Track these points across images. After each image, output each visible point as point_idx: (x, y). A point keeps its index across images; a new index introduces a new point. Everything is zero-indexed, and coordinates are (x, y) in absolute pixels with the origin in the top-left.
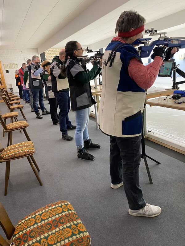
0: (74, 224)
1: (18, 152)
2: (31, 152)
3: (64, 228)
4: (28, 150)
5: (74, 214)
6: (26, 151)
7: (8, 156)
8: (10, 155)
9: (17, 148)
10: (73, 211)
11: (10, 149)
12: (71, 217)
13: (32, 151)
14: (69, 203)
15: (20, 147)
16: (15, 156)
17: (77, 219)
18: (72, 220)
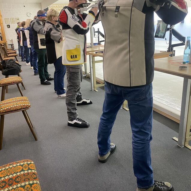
0: (29, 184)
1: (13, 106)
2: (28, 107)
3: (17, 187)
4: (23, 104)
5: (34, 173)
6: (21, 105)
7: (4, 110)
8: (5, 108)
9: (12, 102)
10: (33, 171)
11: (5, 104)
12: (28, 177)
13: (28, 105)
14: (32, 162)
15: (14, 102)
16: (11, 109)
17: (35, 179)
18: (29, 180)
